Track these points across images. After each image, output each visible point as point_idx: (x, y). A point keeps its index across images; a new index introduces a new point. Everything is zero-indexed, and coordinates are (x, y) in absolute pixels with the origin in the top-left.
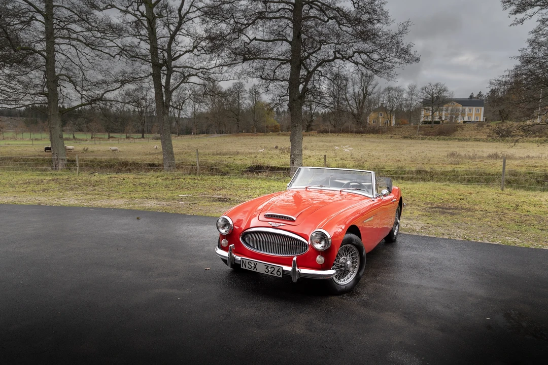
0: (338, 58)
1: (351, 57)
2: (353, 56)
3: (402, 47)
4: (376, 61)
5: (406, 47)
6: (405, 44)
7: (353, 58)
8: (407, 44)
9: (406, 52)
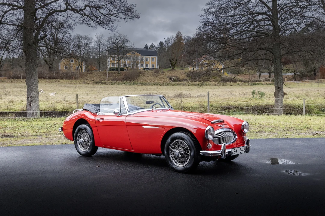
0: (70, 10)
1: (82, 10)
2: (85, 9)
3: (127, 6)
4: (105, 15)
5: (130, 6)
6: (129, 4)
7: (84, 11)
8: (131, 4)
9: (130, 10)
